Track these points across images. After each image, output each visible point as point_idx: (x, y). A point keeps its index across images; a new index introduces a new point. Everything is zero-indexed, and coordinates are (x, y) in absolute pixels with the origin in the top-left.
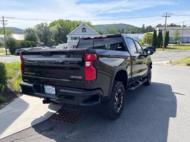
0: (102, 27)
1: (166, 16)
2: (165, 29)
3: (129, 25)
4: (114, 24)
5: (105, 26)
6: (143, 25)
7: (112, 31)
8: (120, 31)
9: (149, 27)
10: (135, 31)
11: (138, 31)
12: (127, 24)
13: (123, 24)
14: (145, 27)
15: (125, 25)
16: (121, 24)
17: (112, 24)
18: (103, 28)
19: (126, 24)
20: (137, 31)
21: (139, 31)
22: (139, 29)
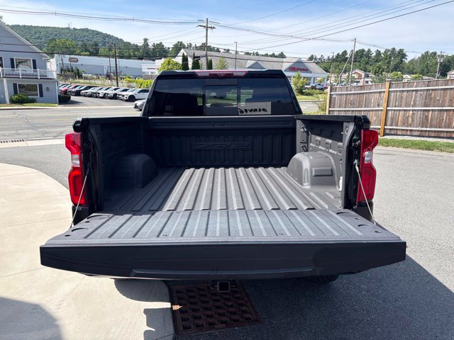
0: (33, 32)
1: (207, 28)
2: (206, 56)
3: (108, 36)
4: (68, 29)
5: (41, 30)
6: (146, 40)
7: (67, 47)
8: (89, 48)
9: (158, 45)
10: (127, 54)
11: (134, 52)
12: (104, 32)
13: (93, 31)
14: (151, 45)
15: (98, 33)
16: (87, 30)
17: (63, 29)
18: (37, 35)
20: (132, 54)
21: (137, 53)
22: (136, 48)
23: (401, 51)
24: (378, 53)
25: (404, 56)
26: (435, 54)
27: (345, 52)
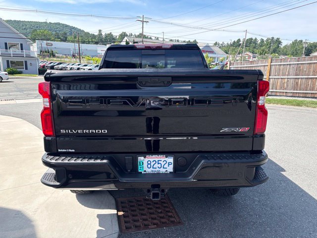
0: (21, 25)
1: (143, 22)
2: (143, 41)
3: (74, 28)
4: (46, 23)
5: (26, 23)
6: (100, 31)
7: (44, 36)
8: (60, 36)
9: (108, 34)
10: (87, 40)
11: (92, 39)
13: (63, 25)
14: (103, 34)
15: (67, 26)
16: (59, 24)
17: (42, 23)
18: (24, 27)
19: (69, 26)
20: (90, 40)
21: (94, 40)
22: (94, 36)
23: (278, 39)
24: (262, 41)
25: (280, 43)
26: (302, 41)
27: (239, 40)
